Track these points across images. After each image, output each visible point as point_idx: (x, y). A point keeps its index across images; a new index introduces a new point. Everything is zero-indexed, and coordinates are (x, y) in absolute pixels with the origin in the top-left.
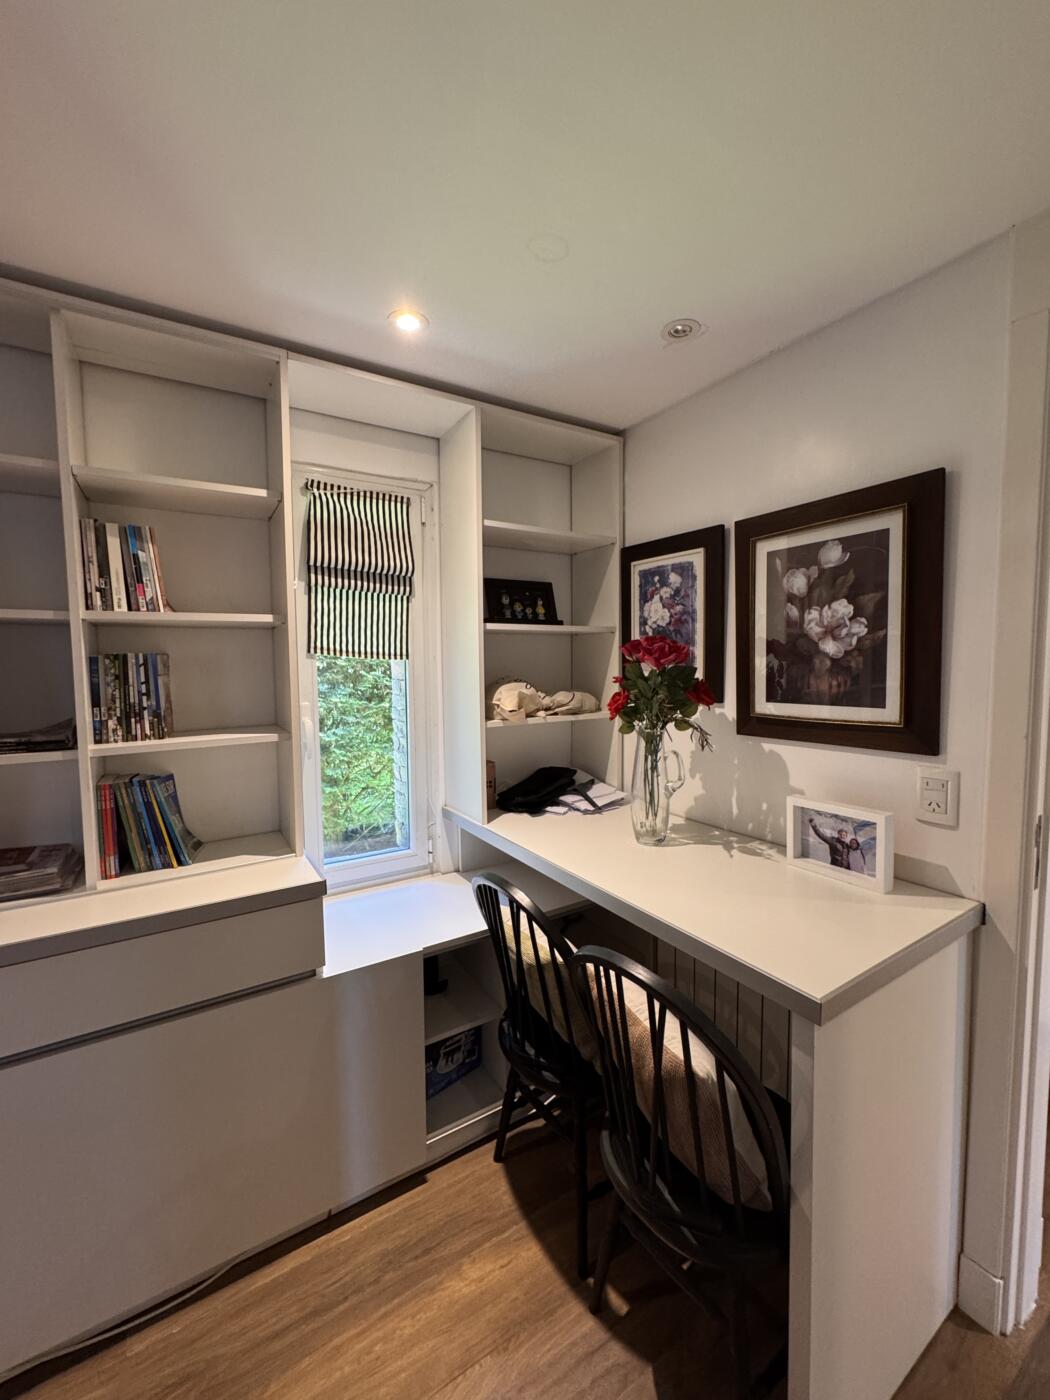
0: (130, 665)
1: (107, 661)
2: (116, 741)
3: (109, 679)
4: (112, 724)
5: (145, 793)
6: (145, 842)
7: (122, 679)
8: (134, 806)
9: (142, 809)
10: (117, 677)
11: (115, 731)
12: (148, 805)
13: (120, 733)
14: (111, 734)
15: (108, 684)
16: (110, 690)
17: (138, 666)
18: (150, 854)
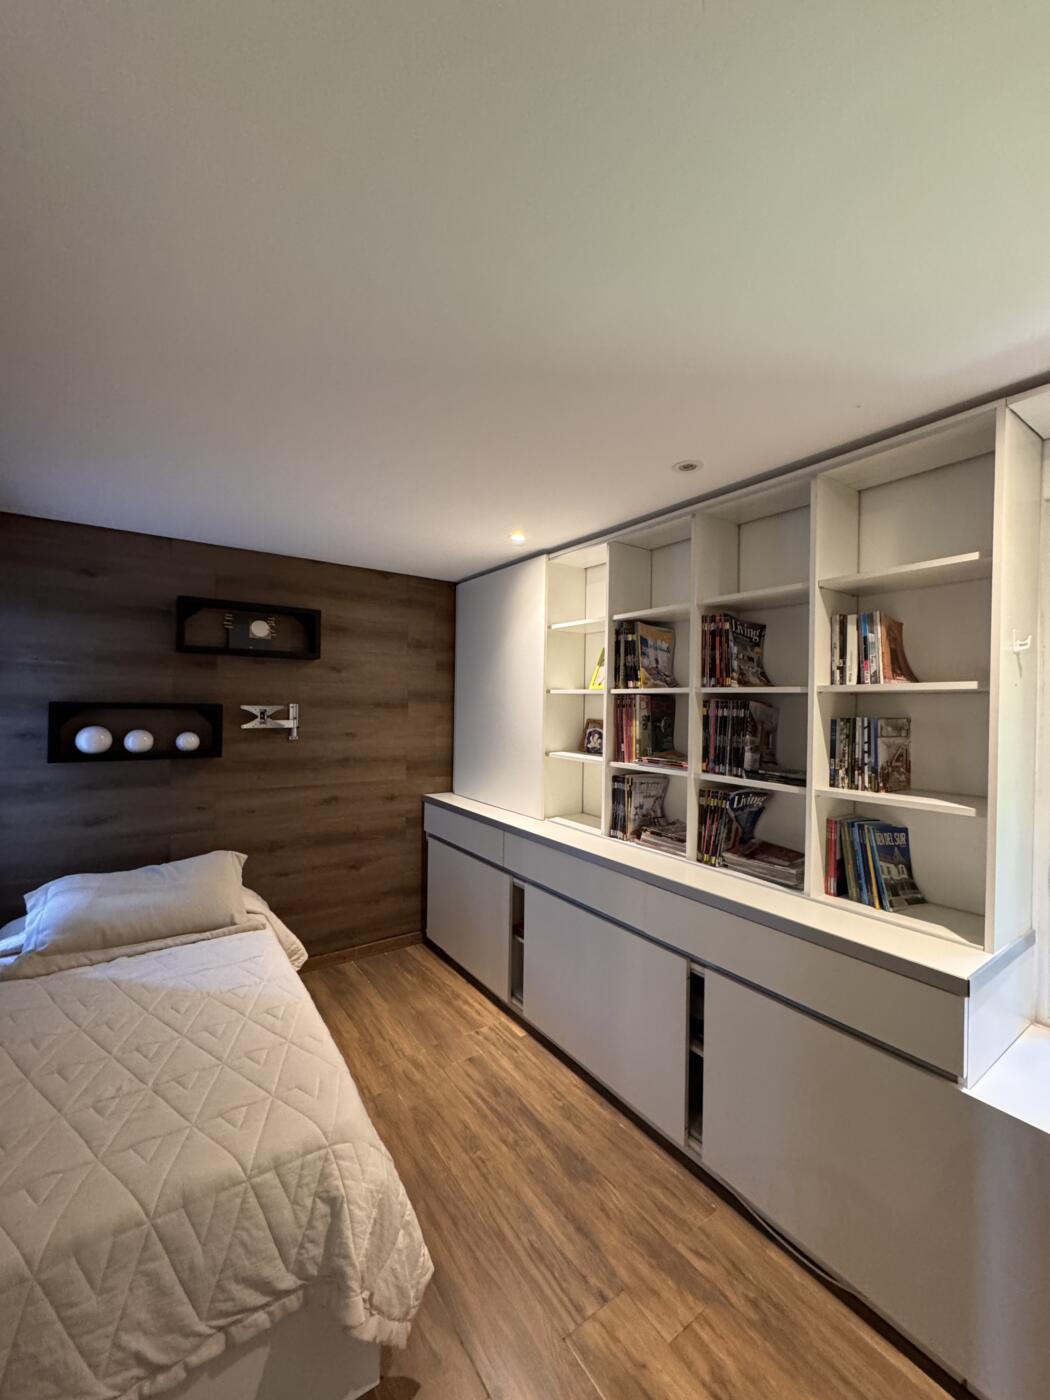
0: (857, 728)
1: (842, 723)
2: (843, 787)
3: (843, 737)
4: (841, 773)
5: (862, 835)
6: (858, 877)
7: (851, 738)
8: (852, 843)
9: (858, 848)
10: (848, 736)
11: (843, 779)
12: (863, 847)
13: (846, 781)
14: (840, 781)
15: (841, 742)
16: (842, 746)
17: (863, 728)
18: (861, 889)
